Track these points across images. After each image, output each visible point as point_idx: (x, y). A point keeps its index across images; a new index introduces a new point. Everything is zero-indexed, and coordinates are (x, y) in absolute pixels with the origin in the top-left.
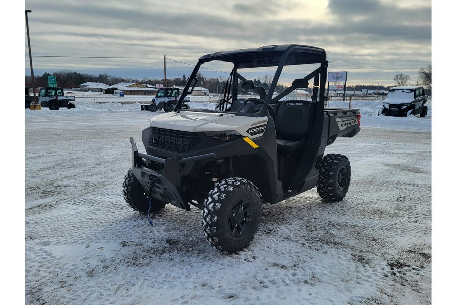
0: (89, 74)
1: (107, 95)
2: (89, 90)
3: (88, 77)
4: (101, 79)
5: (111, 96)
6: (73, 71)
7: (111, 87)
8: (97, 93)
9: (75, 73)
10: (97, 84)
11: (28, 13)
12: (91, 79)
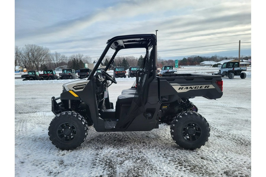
0: (206, 57)
1: (214, 68)
2: (205, 65)
3: (206, 58)
4: (213, 59)
5: (216, 68)
6: (198, 56)
7: (217, 63)
8: (209, 67)
9: (199, 56)
10: (210, 62)
11: (157, 31)
12: (207, 59)
